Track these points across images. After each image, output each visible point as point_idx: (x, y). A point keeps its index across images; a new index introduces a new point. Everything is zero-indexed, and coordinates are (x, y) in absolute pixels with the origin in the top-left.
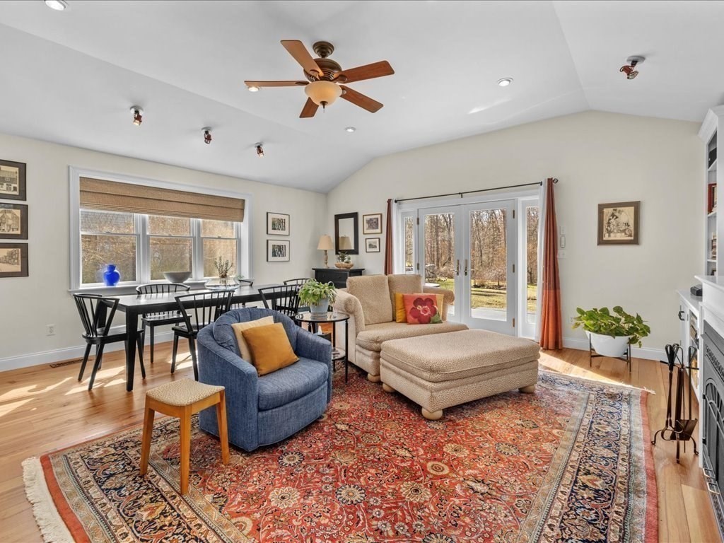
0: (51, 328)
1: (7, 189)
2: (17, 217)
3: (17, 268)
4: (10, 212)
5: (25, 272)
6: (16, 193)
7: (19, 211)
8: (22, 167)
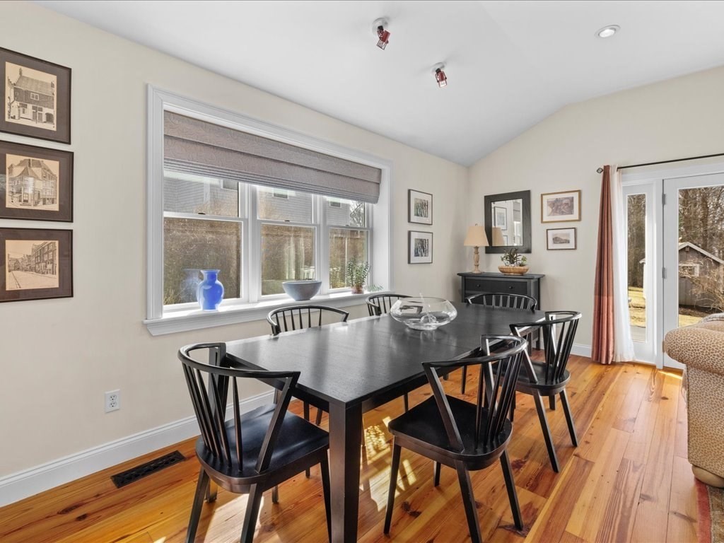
0: (112, 397)
1: (34, 118)
2: (52, 176)
3: (52, 281)
4: (39, 165)
5: (66, 290)
6: (52, 127)
7: (57, 163)
8: (64, 75)
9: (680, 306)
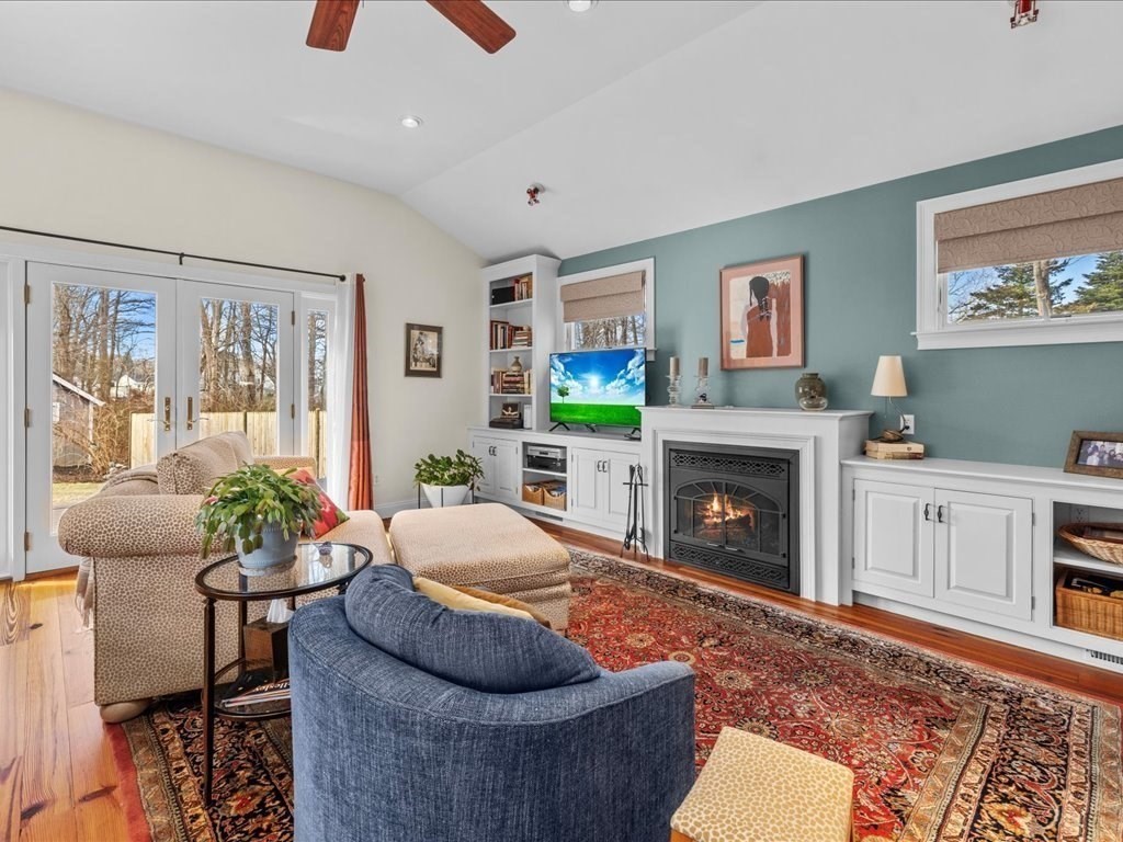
9: (57, 469)
